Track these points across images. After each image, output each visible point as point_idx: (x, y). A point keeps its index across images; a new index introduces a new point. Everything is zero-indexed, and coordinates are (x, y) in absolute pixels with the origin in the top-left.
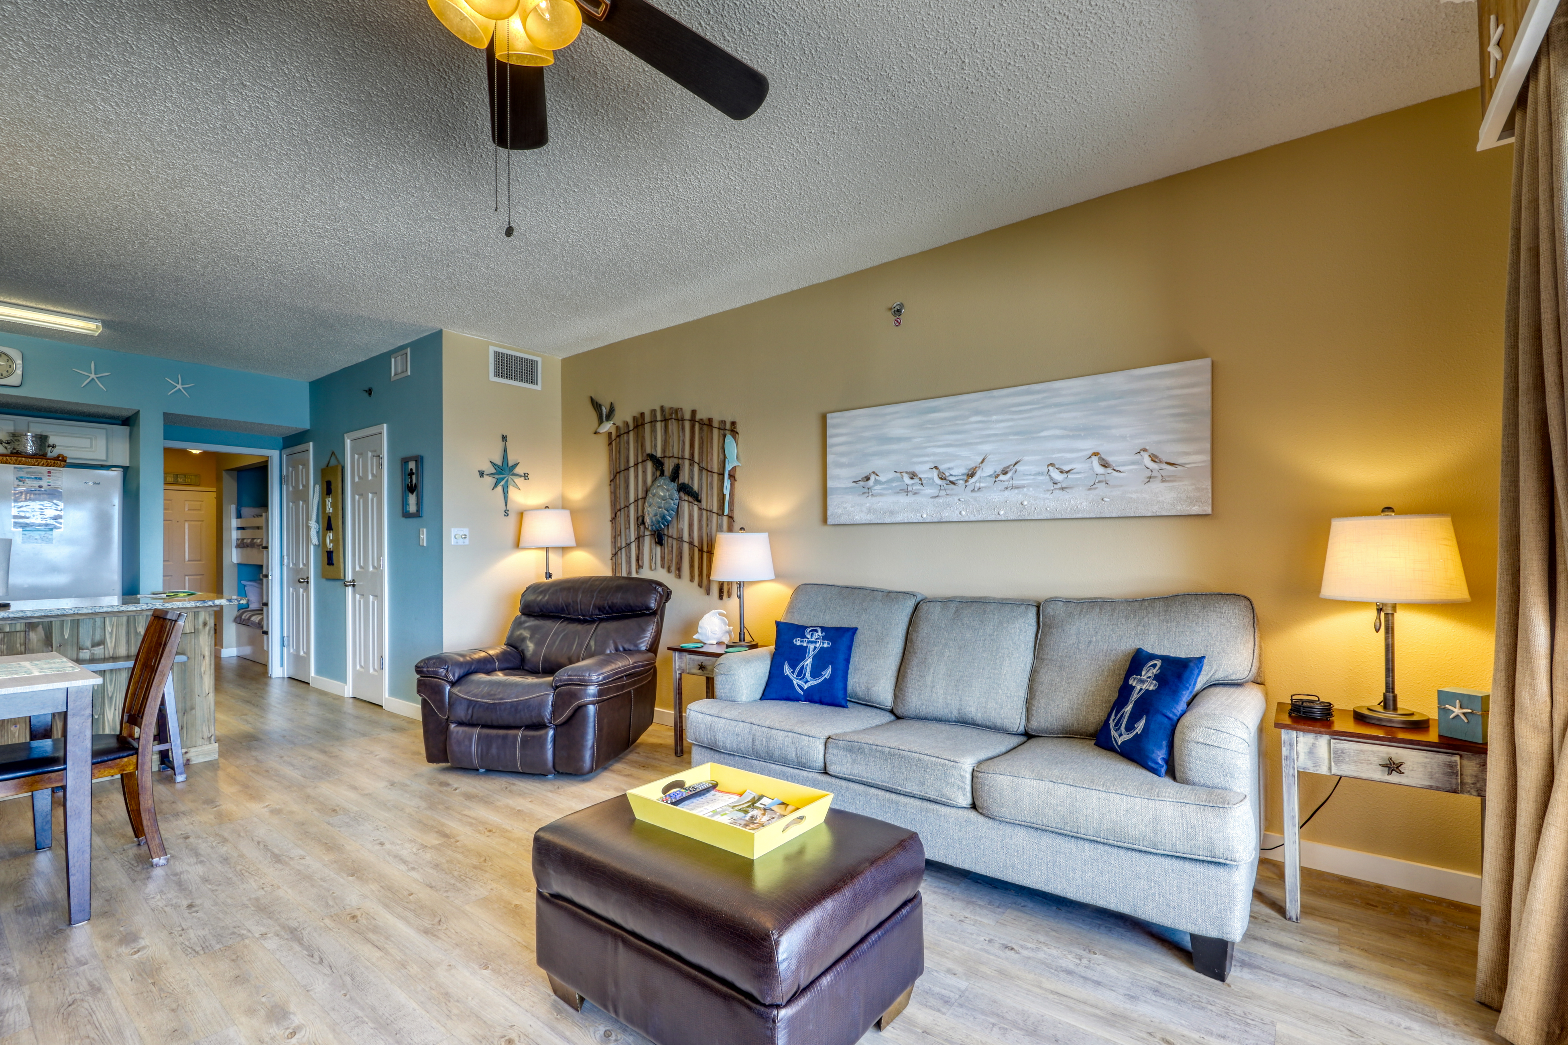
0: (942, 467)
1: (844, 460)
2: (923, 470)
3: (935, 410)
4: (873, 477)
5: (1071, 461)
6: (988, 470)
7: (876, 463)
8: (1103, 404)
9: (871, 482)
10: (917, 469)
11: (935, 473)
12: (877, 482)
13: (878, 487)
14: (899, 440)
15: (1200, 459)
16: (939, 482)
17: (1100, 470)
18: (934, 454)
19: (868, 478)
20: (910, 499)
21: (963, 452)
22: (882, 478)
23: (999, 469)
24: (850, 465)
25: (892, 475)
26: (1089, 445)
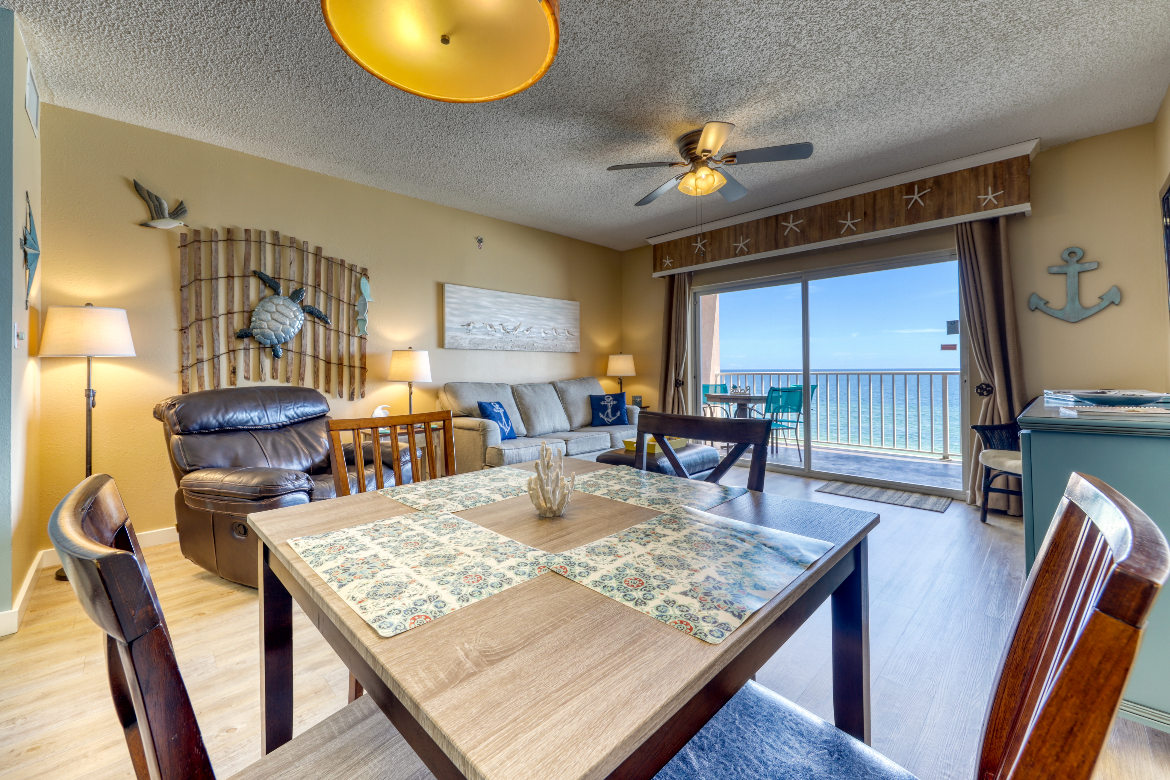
0: (504, 325)
1: (456, 312)
2: (496, 324)
3: (501, 297)
4: (472, 325)
5: (548, 329)
6: (522, 329)
7: (474, 318)
8: (556, 310)
9: (471, 327)
10: (494, 323)
11: (501, 328)
12: (474, 327)
13: (475, 330)
14: (485, 307)
15: (577, 334)
16: (502, 331)
17: (555, 334)
18: (501, 318)
19: (469, 325)
20: (490, 338)
21: (513, 320)
22: (477, 326)
23: (526, 328)
24: (459, 316)
25: (481, 325)
26: (552, 324)
